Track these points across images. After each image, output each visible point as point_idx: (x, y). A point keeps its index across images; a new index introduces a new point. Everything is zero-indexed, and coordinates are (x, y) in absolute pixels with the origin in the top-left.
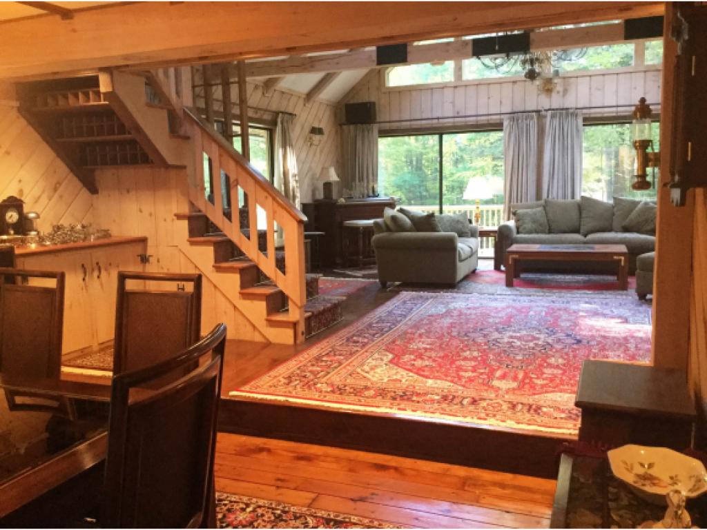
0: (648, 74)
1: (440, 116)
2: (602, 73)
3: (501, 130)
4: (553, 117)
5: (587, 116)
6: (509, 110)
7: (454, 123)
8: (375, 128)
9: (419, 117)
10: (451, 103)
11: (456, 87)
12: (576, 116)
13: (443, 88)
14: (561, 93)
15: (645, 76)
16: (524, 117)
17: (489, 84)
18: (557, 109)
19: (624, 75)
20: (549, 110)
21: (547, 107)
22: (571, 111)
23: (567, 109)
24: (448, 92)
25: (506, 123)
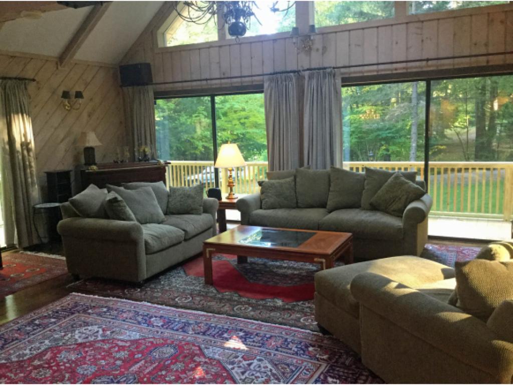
0: (411, 25)
1: (208, 77)
2: (360, 27)
3: (262, 92)
4: (310, 78)
5: (347, 76)
6: (270, 71)
7: (221, 84)
8: (151, 90)
9: (189, 79)
10: (217, 63)
11: (220, 47)
12: (334, 76)
13: (209, 48)
14: (321, 51)
15: (407, 28)
16: (283, 78)
17: (251, 43)
18: (315, 69)
19: (384, 28)
20: (308, 70)
21: (306, 67)
22: (329, 70)
23: (325, 68)
24: (214, 51)
25: (266, 85)
